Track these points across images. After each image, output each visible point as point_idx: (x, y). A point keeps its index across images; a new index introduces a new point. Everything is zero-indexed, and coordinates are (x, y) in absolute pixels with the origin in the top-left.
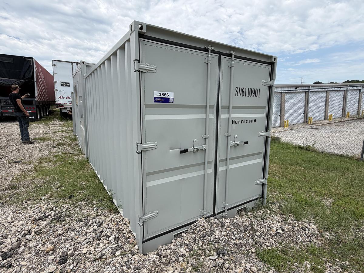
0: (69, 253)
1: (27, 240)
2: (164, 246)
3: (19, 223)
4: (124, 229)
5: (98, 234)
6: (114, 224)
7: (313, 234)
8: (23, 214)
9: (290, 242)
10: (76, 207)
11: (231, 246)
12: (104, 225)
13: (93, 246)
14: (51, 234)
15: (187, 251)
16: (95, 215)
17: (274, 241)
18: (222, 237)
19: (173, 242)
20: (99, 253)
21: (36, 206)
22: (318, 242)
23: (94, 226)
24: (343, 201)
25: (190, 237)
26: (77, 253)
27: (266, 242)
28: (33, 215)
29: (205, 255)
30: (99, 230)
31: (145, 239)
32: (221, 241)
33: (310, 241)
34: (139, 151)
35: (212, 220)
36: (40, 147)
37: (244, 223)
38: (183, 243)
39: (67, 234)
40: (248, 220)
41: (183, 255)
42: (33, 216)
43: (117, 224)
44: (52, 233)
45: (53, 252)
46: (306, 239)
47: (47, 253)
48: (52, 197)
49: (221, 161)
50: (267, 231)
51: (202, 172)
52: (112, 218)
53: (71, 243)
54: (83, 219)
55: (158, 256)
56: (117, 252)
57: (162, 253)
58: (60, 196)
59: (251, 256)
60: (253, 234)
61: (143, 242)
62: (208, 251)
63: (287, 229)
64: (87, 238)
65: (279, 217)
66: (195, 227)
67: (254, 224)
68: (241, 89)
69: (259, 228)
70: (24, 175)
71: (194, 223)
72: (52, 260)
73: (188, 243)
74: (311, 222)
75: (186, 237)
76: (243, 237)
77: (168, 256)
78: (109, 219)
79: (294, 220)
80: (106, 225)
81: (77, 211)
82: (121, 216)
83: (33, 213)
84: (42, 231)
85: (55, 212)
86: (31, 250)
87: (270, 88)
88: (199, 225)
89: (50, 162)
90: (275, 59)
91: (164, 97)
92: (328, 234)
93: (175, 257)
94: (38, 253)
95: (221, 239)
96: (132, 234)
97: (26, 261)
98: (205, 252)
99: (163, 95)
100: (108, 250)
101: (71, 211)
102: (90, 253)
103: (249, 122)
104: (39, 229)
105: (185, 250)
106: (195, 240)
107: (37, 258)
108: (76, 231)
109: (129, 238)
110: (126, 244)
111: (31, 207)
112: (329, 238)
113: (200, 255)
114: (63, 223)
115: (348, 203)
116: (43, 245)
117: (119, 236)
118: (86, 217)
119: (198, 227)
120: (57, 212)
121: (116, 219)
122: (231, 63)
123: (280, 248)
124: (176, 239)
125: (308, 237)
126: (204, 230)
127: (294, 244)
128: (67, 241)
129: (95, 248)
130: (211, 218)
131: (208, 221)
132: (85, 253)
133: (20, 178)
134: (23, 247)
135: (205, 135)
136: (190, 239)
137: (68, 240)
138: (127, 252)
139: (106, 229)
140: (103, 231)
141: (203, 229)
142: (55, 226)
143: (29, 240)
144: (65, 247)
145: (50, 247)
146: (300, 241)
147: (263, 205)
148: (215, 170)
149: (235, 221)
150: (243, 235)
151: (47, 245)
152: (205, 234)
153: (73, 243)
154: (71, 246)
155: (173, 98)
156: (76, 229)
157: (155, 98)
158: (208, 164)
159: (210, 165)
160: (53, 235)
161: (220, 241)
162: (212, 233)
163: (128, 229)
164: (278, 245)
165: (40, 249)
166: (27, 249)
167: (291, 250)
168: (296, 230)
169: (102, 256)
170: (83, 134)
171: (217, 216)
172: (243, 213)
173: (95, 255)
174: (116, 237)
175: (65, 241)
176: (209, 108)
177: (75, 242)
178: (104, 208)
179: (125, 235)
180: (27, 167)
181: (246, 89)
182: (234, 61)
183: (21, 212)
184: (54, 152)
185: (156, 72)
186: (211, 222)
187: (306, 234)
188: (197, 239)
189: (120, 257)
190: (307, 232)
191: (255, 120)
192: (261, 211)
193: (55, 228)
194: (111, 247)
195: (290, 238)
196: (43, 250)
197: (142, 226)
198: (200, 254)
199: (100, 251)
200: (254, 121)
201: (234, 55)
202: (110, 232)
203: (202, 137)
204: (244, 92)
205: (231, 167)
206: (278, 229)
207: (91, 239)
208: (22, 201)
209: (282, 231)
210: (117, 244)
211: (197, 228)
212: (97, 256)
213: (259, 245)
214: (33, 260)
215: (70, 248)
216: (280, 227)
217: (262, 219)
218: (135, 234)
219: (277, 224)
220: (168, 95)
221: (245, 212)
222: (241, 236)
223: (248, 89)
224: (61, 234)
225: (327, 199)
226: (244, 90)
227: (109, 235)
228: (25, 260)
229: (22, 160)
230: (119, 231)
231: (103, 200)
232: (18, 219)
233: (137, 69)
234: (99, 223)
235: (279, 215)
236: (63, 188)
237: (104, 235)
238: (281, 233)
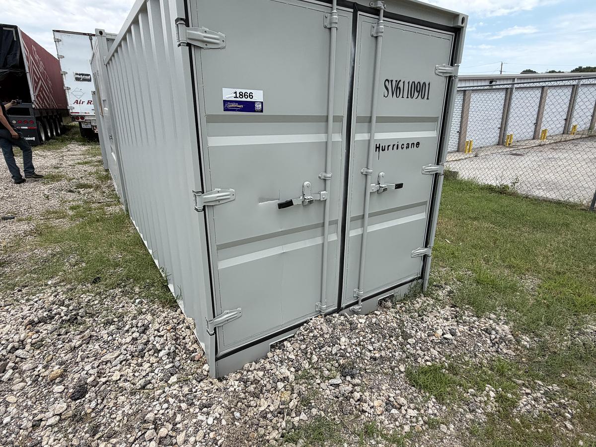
0: (89, 381)
1: (18, 359)
2: (254, 363)
3: (4, 329)
4: (186, 336)
5: (140, 347)
6: (168, 329)
7: (503, 339)
8: (13, 312)
9: (465, 353)
10: (106, 298)
11: (366, 361)
12: (151, 331)
13: (131, 368)
14: (60, 347)
15: (291, 372)
16: (136, 312)
17: (438, 351)
18: (350, 347)
19: (269, 356)
20: (141, 380)
21: (35, 298)
22: (510, 352)
23: (133, 333)
24: (555, 282)
25: (298, 349)
26: (103, 380)
27: (424, 355)
28: (28, 315)
29: (322, 377)
30: (142, 339)
31: (220, 354)
32: (349, 353)
33: (497, 351)
34: (200, 207)
35: (337, 319)
36: (46, 192)
37: (388, 323)
38: (286, 358)
39: (88, 347)
40: (396, 318)
41: (285, 379)
42: (30, 316)
43: (174, 329)
44: (62, 346)
45: (61, 379)
46: (491, 348)
47: (52, 381)
48: (63, 281)
49: (353, 219)
50: (426, 335)
51: (319, 240)
52: (166, 317)
53: (94, 362)
54: (116, 320)
55: (242, 383)
56: (172, 377)
57: (249, 377)
58: (77, 279)
59: (398, 378)
60: (402, 341)
61: (217, 359)
62: (328, 370)
63: (460, 332)
64: (121, 353)
65: (447, 311)
66: (306, 331)
67: (406, 325)
68: (394, 83)
69: (414, 332)
70: (18, 242)
71: (305, 324)
72: (60, 393)
73: (294, 357)
74: (500, 319)
75: (290, 349)
76: (387, 346)
77: (259, 381)
78: (159, 320)
79: (473, 316)
80: (156, 330)
81: (106, 306)
82: (182, 313)
83: (30, 310)
84: (45, 342)
85: (68, 307)
86: (24, 376)
87: (450, 80)
88: (313, 328)
89: (64, 217)
90: (463, 20)
91: (244, 99)
92: (528, 340)
93: (271, 382)
94: (37, 380)
95: (349, 350)
96: (198, 344)
97: (16, 395)
98: (322, 372)
99: (242, 95)
100: (157, 375)
101: (95, 305)
102: (126, 381)
103: (407, 148)
104: (38, 339)
105: (288, 369)
106: (306, 353)
107: (35, 389)
108: (103, 340)
109: (195, 351)
110: (189, 361)
111: (28, 300)
112: (530, 345)
113: (313, 377)
114: (81, 326)
115: (563, 286)
116: (46, 367)
117: (177, 348)
118: (121, 317)
119: (312, 331)
120: (71, 308)
121: (173, 318)
122: (377, 29)
123: (446, 364)
124: (274, 351)
125: (494, 345)
126: (322, 335)
127: (471, 357)
128: (86, 360)
129: (135, 372)
130: (334, 315)
131: (328, 322)
132: (118, 380)
133: (11, 247)
134: (11, 371)
135: (324, 174)
136: (297, 352)
137: (88, 357)
138: (189, 377)
139: (154, 337)
140: (148, 341)
141: (320, 335)
142: (67, 333)
143: (22, 358)
144: (84, 370)
145: (57, 370)
146: (481, 351)
147: (422, 289)
148: (342, 236)
149: (374, 320)
150: (387, 344)
151: (53, 367)
152: (322, 342)
153: (96, 363)
154: (93, 368)
155: (262, 102)
156: (102, 337)
157: (225, 102)
158: (329, 225)
159: (333, 226)
160: (63, 348)
161: (347, 354)
162: (335, 341)
163: (192, 337)
164: (444, 359)
165: (40, 374)
166: (17, 375)
167: (464, 367)
168: (476, 334)
169: (146, 385)
170: (116, 167)
171: (345, 312)
172: (389, 304)
173: (134, 384)
174: (172, 351)
175: (82, 360)
176: (333, 122)
177: (100, 361)
178: (152, 300)
179: (188, 346)
180: (24, 227)
181: (404, 82)
182: (384, 24)
183: (10, 309)
184: (71, 201)
185: (224, 48)
186: (334, 322)
187: (491, 340)
188: (310, 350)
189: (177, 385)
190: (493, 337)
191: (418, 143)
192: (419, 300)
193: (68, 336)
194: (162, 368)
195: (465, 347)
196: (45, 376)
197: (213, 334)
198: (313, 376)
199: (144, 376)
200: (415, 145)
201: (384, 11)
202: (160, 343)
203: (320, 178)
204: (400, 88)
205: (371, 229)
206: (445, 332)
207: (128, 355)
208: (13, 289)
209: (453, 335)
210: (173, 362)
211: (309, 332)
212: (137, 385)
213: (412, 359)
214: (27, 393)
215: (91, 372)
216: (449, 329)
217: (419, 316)
218: (203, 345)
219: (444, 325)
220: (251, 95)
221: (392, 301)
222: (383, 344)
223: (409, 83)
224: (77, 346)
225: (530, 279)
226: (401, 85)
227: (159, 348)
228: (15, 393)
229: (16, 214)
230: (176, 339)
231: (153, 286)
232: (4, 322)
233: (184, 39)
234: (143, 328)
235: (447, 307)
236: (84, 265)
237: (151, 348)
238: (449, 339)
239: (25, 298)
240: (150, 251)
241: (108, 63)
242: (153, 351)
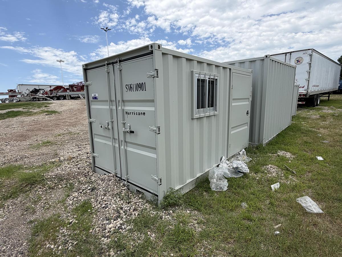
31: (96, 165)
49: (122, 141)
71: (110, 174)
90: (152, 47)
103: (139, 115)
157: (93, 97)
158: (114, 139)
176: (110, 102)
185: (92, 84)
200: (143, 114)
220: (96, 95)
223: (135, 84)
226: (132, 86)
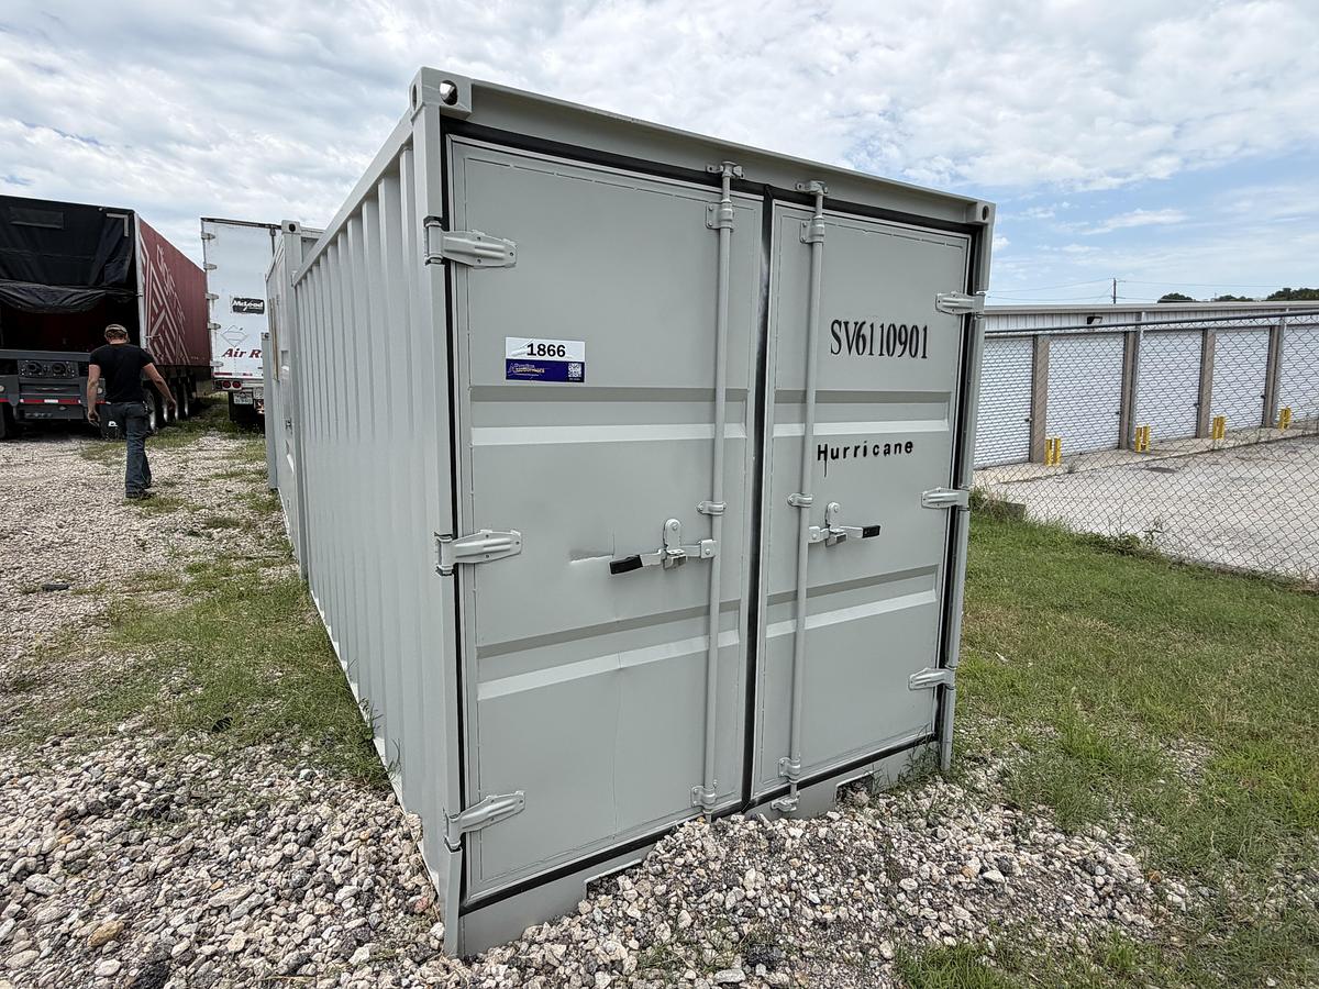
0: (176, 950)
1: (30, 895)
2: (546, 926)
3: (11, 826)
4: (401, 855)
5: (297, 877)
6: (363, 837)
7: (1122, 888)
8: (34, 790)
9: (1034, 919)
10: (236, 764)
11: (802, 930)
12: (323, 842)
13: (272, 924)
14: (123, 872)
15: (631, 949)
16: (297, 797)
17: (971, 912)
18: (768, 894)
19: (582, 910)
20: (291, 954)
21: (86, 760)
22: (1143, 919)
23: (285, 844)
24: (1246, 757)
25: (648, 893)
26: (207, 949)
27: (939, 919)
28: (66, 796)
29: (699, 964)
30: (304, 858)
31: (472, 898)
32: (765, 908)
33: (1111, 917)
34: (447, 566)
35: (740, 826)
36: (141, 535)
37: (856, 839)
38: (620, 915)
39: (183, 874)
40: (874, 829)
41: (614, 966)
42: (69, 800)
43: (377, 838)
44: (128, 868)
45: (116, 944)
46: (1097, 909)
47: (95, 948)
48: (151, 725)
49: (773, 600)
50: (944, 872)
51: (699, 644)
52: (361, 811)
53: (192, 908)
54: (252, 813)
55: (515, 970)
56: (360, 949)
57: (532, 956)
58: (180, 721)
59: (877, 974)
60: (888, 883)
61: (463, 912)
62: (714, 948)
63: (1022, 866)
64: (254, 891)
65: (996, 818)
66: (669, 851)
67: (896, 846)
68: (851, 327)
69: (914, 863)
70: (68, 639)
71: (667, 837)
72: (110, 977)
73: (638, 915)
74: (1118, 840)
75: (631, 893)
76: (851, 895)
77: (555, 968)
78: (345, 817)
79: (1054, 830)
80: (334, 839)
81: (235, 783)
82: (397, 803)
83: (71, 786)
84: (92, 858)
85: (153, 783)
86: (37, 935)
87: (969, 320)
88: (684, 846)
89: (171, 589)
90: (985, 212)
91: (547, 358)
92: (1183, 889)
93: (582, 971)
94: (64, 945)
95: (765, 901)
96: (426, 876)
97: (12, 979)
98: (700, 953)
99: (543, 350)
100: (328, 943)
101: (211, 779)
102: (257, 953)
103: (885, 453)
104: (80, 851)
105: (624, 944)
106: (667, 906)
107: (56, 965)
108: (218, 860)
109: (416, 890)
110: (401, 915)
111: (70, 765)
112: (1187, 905)
113: (680, 963)
114: (176, 827)
115: (1267, 765)
116: (86, 917)
117: (377, 883)
118: (263, 807)
119: (681, 854)
120: (159, 784)
121: (377, 814)
122: (812, 230)
123: (990, 944)
124: (596, 899)
125: (1103, 900)
126: (703, 864)
127: (1049, 929)
128: (176, 903)
129: (279, 934)
130: (734, 817)
131: (720, 832)
132: (239, 952)
133: (51, 649)
134: (10, 922)
135: (709, 504)
136: (646, 902)
137: (182, 896)
138: (398, 951)
139: (331, 855)
140: (317, 864)
141: (700, 863)
142: (142, 841)
143: (39, 895)
144: (168, 925)
145: (110, 922)
146: (1072, 914)
147: (940, 764)
148: (749, 636)
149: (823, 832)
150: (852, 890)
151: (102, 916)
152: (705, 880)
153: (198, 910)
154: (188, 921)
155: (583, 364)
156: (217, 852)
157: (510, 362)
158: (720, 611)
159: (731, 615)
160: (130, 874)
161: (761, 911)
162: (731, 877)
163: (413, 858)
164: (985, 931)
165: (72, 932)
166: (22, 932)
167: (1033, 952)
168: (1059, 872)
169: (300, 965)
170: (294, 484)
171: (761, 812)
172: (863, 797)
173: (273, 962)
174: (365, 888)
175: (168, 903)
176: (727, 400)
177: (206, 906)
178: (334, 773)
179: (401, 879)
180: (87, 606)
181: (872, 326)
182: (823, 220)
183: (28, 786)
184: (192, 553)
185: (513, 265)
186: (731, 833)
187: (1095, 889)
188: (675, 899)
189: (368, 969)
190: (1099, 880)
191: (910, 443)
192: (932, 790)
193: (144, 846)
194: (341, 927)
195: (1035, 903)
196: (81, 937)
197: (458, 849)
198: (681, 961)
199: (297, 946)
200: (903, 448)
201: (824, 198)
202: (342, 869)
203: (700, 511)
204: (864, 337)
205: (813, 622)
206: (986, 865)
207: (268, 895)
208: (42, 740)
209: (1004, 874)
210: (364, 915)
211: (675, 856)
212: (280, 964)
213: (910, 928)
214: (38, 976)
215: (184, 930)
216: (996, 859)
217: (929, 825)
218: (434, 877)
219: (984, 847)
220: (561, 351)
221: (869, 792)
222: (844, 890)
223: (882, 327)
224: (159, 871)
225: (1189, 747)
226: (866, 331)
227: (338, 881)
228: (11, 974)
229: (73, 580)
230: (378, 863)
231: (341, 740)
232: (12, 812)
233: (437, 253)
234: (308, 833)
235: (996, 808)
236: (199, 690)
237: (320, 879)
238: (997, 883)
239: (65, 761)
240: (344, 665)
241: (300, 283)
242: (323, 886)
